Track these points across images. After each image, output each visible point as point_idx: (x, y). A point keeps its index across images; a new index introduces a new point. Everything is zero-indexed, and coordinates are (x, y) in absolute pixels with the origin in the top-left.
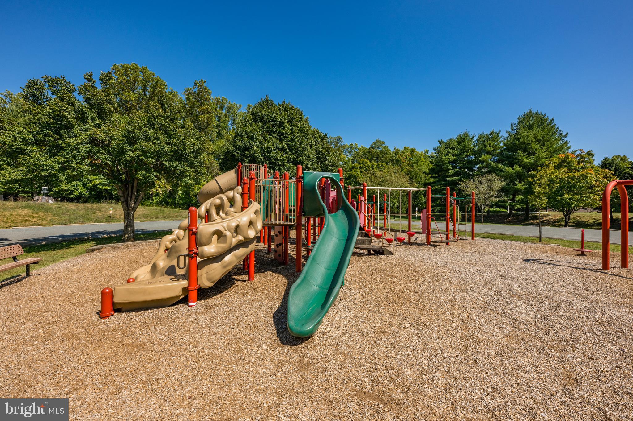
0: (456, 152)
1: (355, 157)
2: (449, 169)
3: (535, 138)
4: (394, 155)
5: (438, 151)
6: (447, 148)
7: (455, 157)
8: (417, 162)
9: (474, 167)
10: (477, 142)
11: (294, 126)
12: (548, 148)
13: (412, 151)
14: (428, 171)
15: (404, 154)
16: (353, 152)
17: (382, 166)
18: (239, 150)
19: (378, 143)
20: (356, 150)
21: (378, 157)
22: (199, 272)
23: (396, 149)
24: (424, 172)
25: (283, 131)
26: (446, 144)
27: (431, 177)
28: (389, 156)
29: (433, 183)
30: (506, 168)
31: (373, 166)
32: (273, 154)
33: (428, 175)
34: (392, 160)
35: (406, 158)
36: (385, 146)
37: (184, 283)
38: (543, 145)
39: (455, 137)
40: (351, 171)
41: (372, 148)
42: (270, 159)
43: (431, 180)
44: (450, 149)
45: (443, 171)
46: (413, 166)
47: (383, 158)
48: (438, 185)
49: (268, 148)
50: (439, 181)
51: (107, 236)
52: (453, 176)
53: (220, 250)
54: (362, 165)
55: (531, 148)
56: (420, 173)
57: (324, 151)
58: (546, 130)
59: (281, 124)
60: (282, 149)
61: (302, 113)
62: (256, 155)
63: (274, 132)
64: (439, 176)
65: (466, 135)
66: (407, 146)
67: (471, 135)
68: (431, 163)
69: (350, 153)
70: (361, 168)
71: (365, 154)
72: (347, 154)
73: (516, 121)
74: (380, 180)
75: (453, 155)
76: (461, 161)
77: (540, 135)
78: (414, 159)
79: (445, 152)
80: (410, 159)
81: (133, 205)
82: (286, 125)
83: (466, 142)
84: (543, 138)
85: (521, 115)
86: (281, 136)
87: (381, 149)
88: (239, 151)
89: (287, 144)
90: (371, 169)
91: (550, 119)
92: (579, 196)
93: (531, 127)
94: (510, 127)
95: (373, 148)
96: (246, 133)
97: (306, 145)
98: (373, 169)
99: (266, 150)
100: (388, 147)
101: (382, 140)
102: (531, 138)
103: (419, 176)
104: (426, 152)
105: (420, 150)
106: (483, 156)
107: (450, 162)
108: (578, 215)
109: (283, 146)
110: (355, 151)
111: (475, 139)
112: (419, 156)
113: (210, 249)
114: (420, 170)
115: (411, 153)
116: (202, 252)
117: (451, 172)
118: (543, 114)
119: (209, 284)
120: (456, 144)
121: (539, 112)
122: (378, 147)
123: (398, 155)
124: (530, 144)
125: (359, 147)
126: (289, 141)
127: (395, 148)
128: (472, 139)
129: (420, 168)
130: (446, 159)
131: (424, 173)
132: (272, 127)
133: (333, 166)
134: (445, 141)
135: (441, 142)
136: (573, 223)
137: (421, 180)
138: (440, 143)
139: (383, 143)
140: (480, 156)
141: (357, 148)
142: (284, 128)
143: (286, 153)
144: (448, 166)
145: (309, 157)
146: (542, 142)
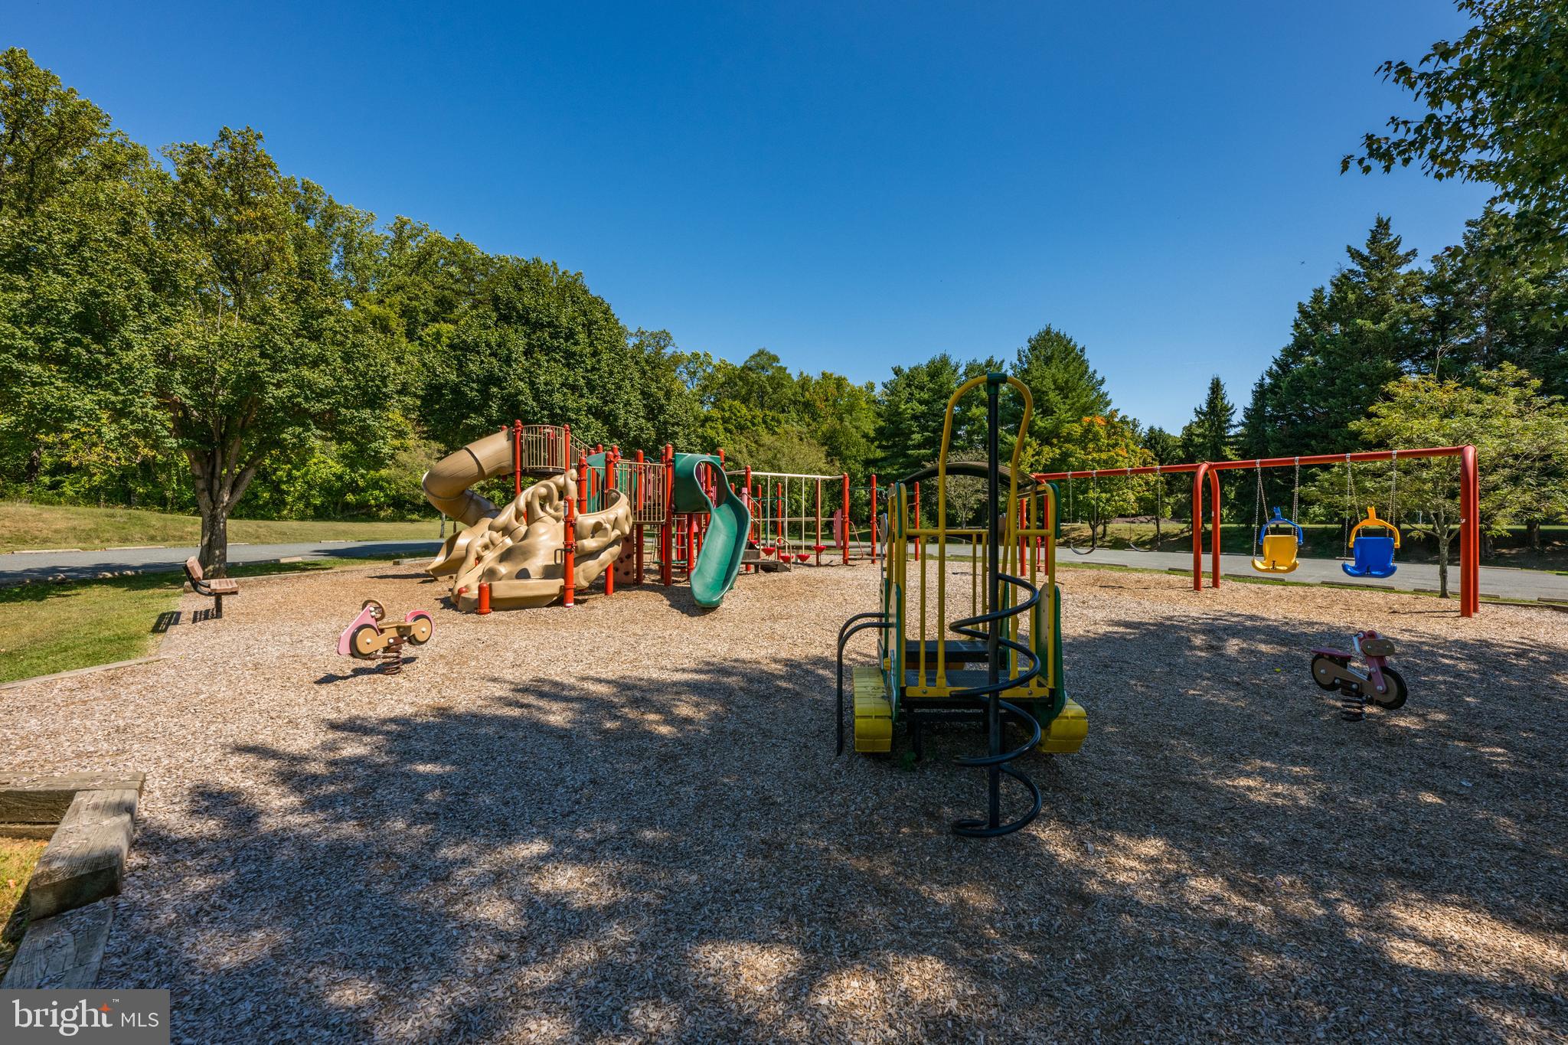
0: (926, 396)
1: (707, 386)
2: (914, 432)
3: (1055, 382)
4: (799, 390)
5: (892, 389)
6: (909, 385)
7: (924, 408)
8: (850, 409)
9: (960, 429)
10: (964, 378)
11: (597, 339)
12: (1073, 404)
13: (840, 383)
14: (872, 434)
15: (821, 388)
16: (700, 374)
17: (773, 419)
18: (473, 382)
19: (763, 359)
20: (709, 370)
21: (763, 393)
22: (575, 569)
23: (805, 375)
24: (865, 436)
25: (574, 348)
26: (908, 376)
27: (878, 447)
28: (790, 393)
29: (883, 459)
30: (1008, 436)
31: (754, 417)
32: (557, 397)
33: (872, 441)
34: (795, 403)
35: (827, 400)
36: (780, 368)
37: (561, 582)
38: (1066, 397)
39: (924, 362)
40: (703, 426)
41: (747, 368)
42: (551, 408)
43: (879, 454)
44: (916, 387)
45: (903, 434)
46: (841, 420)
47: (775, 396)
48: (891, 465)
49: (546, 384)
50: (895, 456)
51: (112, 574)
52: (918, 447)
53: (600, 544)
54: (727, 414)
55: (1048, 400)
56: (857, 436)
57: (661, 394)
58: (1071, 368)
59: (570, 335)
60: (574, 388)
61: (608, 309)
62: (521, 398)
63: (554, 349)
64: (894, 445)
65: (944, 361)
66: (828, 371)
67: (953, 362)
68: (879, 415)
69: (693, 374)
70: (725, 421)
71: (730, 382)
72: (685, 377)
73: (1026, 346)
74: (770, 454)
75: (921, 402)
76: (935, 415)
77: (1061, 377)
78: (843, 402)
79: (905, 395)
80: (835, 401)
81: (226, 499)
82: (582, 337)
83: (944, 378)
84: (1066, 382)
85: (1034, 334)
86: (571, 359)
87: (770, 373)
88: (475, 385)
89: (583, 378)
90: (749, 424)
91: (1079, 347)
92: (1108, 495)
93: (1048, 360)
94: (1016, 357)
95: (750, 369)
96: (488, 345)
97: (623, 380)
98: (754, 425)
99: (542, 388)
100: (786, 369)
101: (772, 353)
102: (1049, 383)
103: (855, 444)
104: (871, 387)
105: (856, 381)
106: (974, 410)
107: (915, 417)
108: (1118, 527)
109: (576, 380)
110: (704, 371)
111: (961, 371)
112: (854, 395)
113: (590, 543)
114: (857, 428)
115: (838, 388)
116: (583, 546)
117: (917, 437)
118: (1068, 336)
119: (585, 584)
120: (926, 379)
121: (1062, 334)
122: (763, 368)
123: (807, 390)
124: (1045, 393)
125: (716, 362)
126: (587, 371)
127: (801, 373)
128: (955, 370)
129: (857, 424)
130: (906, 409)
131: (863, 437)
132: (551, 338)
133: (678, 424)
134: (907, 371)
135: (897, 372)
136: (1110, 541)
137: (858, 451)
138: (896, 374)
139: (776, 359)
140: (969, 409)
141: (710, 363)
142: (576, 343)
143: (582, 396)
144: (912, 426)
145: (631, 405)
146: (1064, 390)
